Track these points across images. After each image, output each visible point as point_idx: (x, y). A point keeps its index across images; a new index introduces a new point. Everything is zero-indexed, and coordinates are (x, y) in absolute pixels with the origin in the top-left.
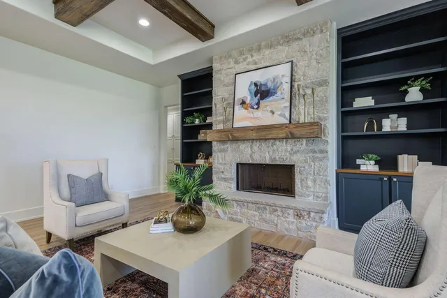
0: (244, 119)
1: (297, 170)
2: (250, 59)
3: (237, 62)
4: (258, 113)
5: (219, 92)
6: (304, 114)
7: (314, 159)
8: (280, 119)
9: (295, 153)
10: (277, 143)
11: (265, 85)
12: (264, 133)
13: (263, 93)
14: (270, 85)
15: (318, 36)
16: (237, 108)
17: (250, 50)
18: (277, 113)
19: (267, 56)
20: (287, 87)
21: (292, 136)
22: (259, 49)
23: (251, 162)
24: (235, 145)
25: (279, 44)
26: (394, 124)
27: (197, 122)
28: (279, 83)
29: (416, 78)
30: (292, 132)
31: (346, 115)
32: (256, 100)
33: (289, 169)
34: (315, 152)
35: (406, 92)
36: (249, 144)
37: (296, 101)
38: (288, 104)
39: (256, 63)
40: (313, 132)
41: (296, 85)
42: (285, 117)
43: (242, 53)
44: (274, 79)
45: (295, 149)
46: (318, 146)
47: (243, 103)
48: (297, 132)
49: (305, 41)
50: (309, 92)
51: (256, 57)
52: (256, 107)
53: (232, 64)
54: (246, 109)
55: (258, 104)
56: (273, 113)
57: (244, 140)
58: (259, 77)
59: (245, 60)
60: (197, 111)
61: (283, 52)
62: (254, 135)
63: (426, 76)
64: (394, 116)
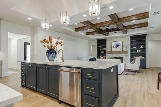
0: (113, 50)
1: (123, 58)
3: (112, 39)
4: (116, 49)
5: (108, 45)
6: (125, 50)
7: (126, 57)
8: (121, 50)
9: (123, 55)
10: (120, 54)
13: (117, 46)
14: (119, 44)
15: (127, 38)
16: (112, 48)
17: (115, 38)
19: (118, 39)
20: (122, 45)
21: (123, 53)
22: (116, 38)
24: (111, 54)
25: (120, 38)
26: (139, 51)
27: (101, 49)
29: (142, 45)
30: (123, 52)
31: (132, 50)
32: (116, 47)
35: (141, 46)
37: (123, 47)
39: (116, 40)
40: (126, 52)
41: (123, 45)
46: (127, 54)
47: (114, 47)
48: (124, 52)
49: (125, 38)
50: (126, 46)
53: (111, 40)
55: (117, 47)
56: (119, 49)
57: (113, 53)
60: (101, 47)
61: (121, 39)
62: (116, 53)
63: (143, 44)
64: (139, 50)
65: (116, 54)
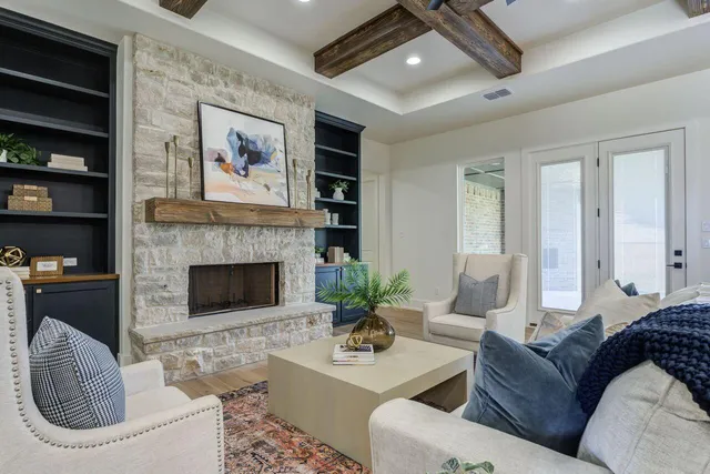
0: (224, 188)
2: (221, 87)
4: (247, 184)
8: (275, 199)
9: (286, 246)
10: (265, 231)
11: (254, 143)
13: (252, 155)
14: (260, 145)
17: (225, 75)
18: (273, 190)
20: (282, 158)
22: (239, 81)
28: (271, 150)
32: (242, 161)
34: (304, 245)
35: (335, 190)
38: (284, 181)
39: (233, 100)
42: (282, 196)
43: (208, 69)
44: (265, 141)
45: (285, 241)
47: (220, 160)
51: (231, 89)
52: (243, 173)
54: (227, 171)
55: (245, 169)
56: (268, 189)
59: (213, 84)
62: (253, 218)
65: (234, 234)
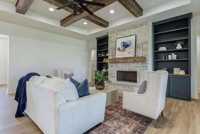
0: (119, 55)
1: (137, 74)
2: (121, 33)
3: (117, 34)
4: (124, 53)
5: (111, 45)
6: (140, 54)
7: (143, 69)
9: (137, 67)
10: (131, 63)
11: (127, 43)
12: (126, 60)
13: (126, 46)
14: (128, 43)
15: (144, 26)
16: (116, 51)
17: (122, 30)
18: (131, 53)
19: (127, 33)
20: (134, 44)
21: (135, 61)
22: (124, 30)
23: (122, 70)
24: (116, 64)
25: (131, 28)
26: (173, 57)
27: (103, 55)
28: (131, 42)
29: (179, 41)
30: (136, 59)
32: (123, 48)
33: (135, 73)
34: (144, 67)
35: (177, 45)
36: (121, 64)
37: (137, 49)
38: (134, 50)
39: (123, 35)
40: (143, 60)
41: (137, 43)
42: (133, 55)
43: (119, 31)
44: (130, 41)
45: (137, 66)
46: (144, 65)
47: (119, 49)
49: (140, 28)
50: (141, 45)
51: (124, 33)
52: (123, 51)
53: (115, 35)
54: (120, 51)
55: (124, 50)
56: (129, 53)
57: (119, 62)
58: (124, 40)
59: (120, 33)
60: (102, 51)
61: (133, 31)
63: (182, 40)
64: (173, 54)
65: (124, 64)
